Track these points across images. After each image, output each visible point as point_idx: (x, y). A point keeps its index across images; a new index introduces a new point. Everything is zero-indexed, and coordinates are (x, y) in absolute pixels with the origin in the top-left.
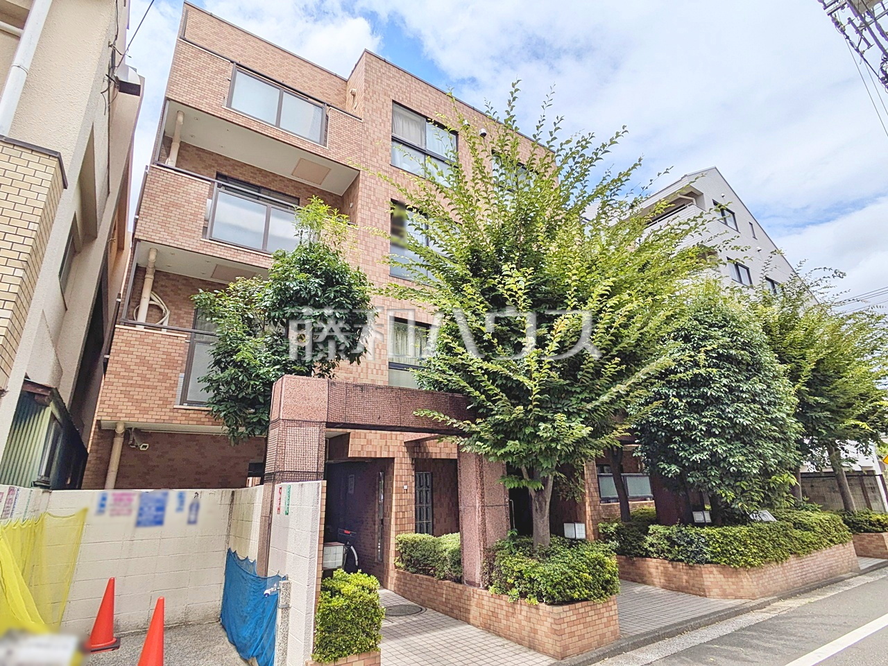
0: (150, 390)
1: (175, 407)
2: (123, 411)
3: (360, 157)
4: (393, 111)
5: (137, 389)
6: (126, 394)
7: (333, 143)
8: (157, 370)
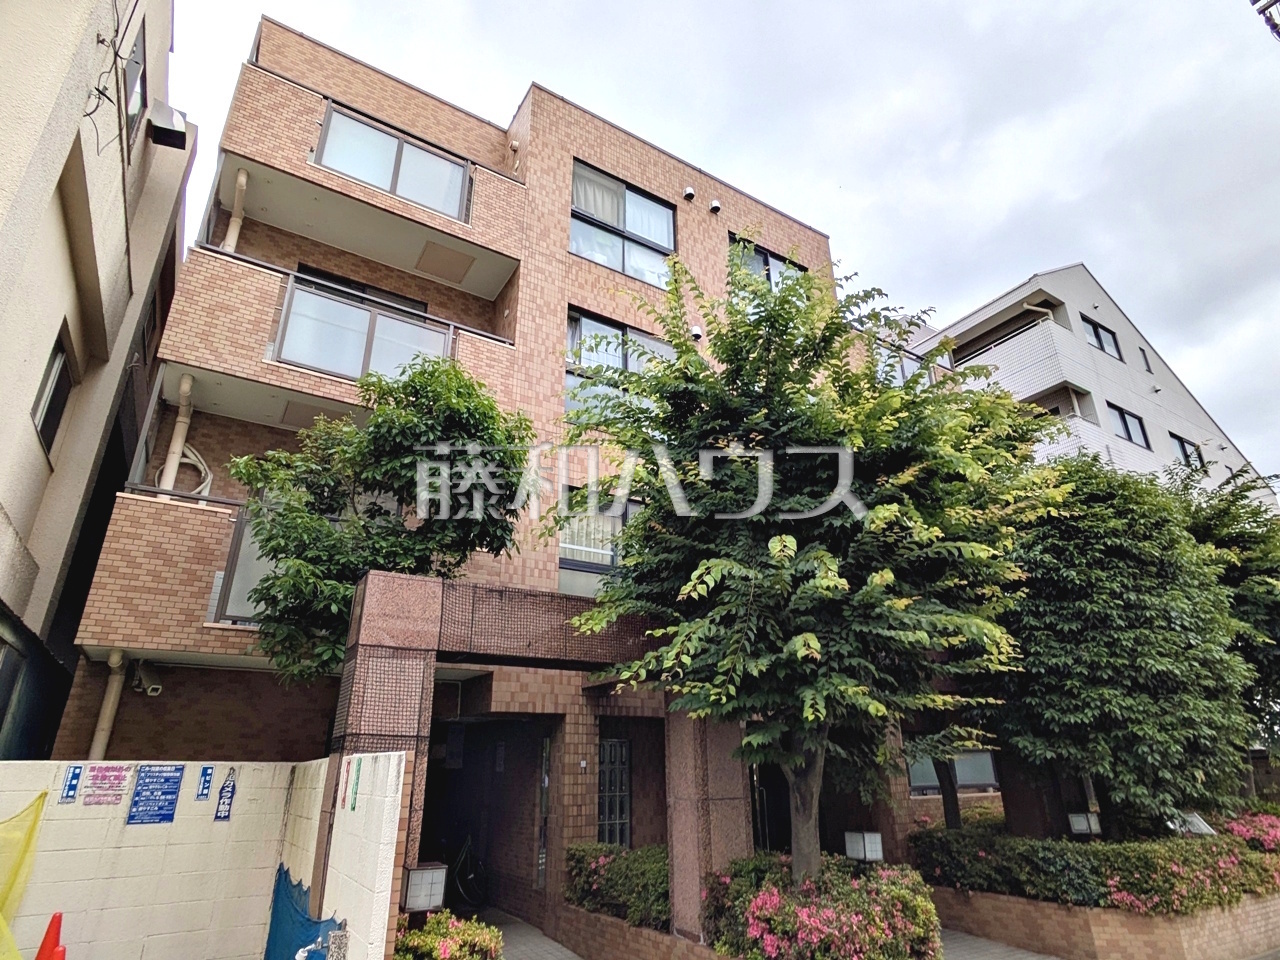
0: (166, 598)
1: (205, 625)
2: (119, 631)
3: (521, 240)
4: (574, 174)
5: (145, 596)
6: (126, 603)
7: (479, 218)
8: (179, 565)
